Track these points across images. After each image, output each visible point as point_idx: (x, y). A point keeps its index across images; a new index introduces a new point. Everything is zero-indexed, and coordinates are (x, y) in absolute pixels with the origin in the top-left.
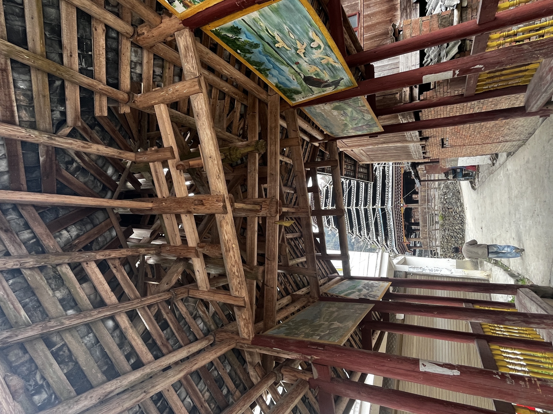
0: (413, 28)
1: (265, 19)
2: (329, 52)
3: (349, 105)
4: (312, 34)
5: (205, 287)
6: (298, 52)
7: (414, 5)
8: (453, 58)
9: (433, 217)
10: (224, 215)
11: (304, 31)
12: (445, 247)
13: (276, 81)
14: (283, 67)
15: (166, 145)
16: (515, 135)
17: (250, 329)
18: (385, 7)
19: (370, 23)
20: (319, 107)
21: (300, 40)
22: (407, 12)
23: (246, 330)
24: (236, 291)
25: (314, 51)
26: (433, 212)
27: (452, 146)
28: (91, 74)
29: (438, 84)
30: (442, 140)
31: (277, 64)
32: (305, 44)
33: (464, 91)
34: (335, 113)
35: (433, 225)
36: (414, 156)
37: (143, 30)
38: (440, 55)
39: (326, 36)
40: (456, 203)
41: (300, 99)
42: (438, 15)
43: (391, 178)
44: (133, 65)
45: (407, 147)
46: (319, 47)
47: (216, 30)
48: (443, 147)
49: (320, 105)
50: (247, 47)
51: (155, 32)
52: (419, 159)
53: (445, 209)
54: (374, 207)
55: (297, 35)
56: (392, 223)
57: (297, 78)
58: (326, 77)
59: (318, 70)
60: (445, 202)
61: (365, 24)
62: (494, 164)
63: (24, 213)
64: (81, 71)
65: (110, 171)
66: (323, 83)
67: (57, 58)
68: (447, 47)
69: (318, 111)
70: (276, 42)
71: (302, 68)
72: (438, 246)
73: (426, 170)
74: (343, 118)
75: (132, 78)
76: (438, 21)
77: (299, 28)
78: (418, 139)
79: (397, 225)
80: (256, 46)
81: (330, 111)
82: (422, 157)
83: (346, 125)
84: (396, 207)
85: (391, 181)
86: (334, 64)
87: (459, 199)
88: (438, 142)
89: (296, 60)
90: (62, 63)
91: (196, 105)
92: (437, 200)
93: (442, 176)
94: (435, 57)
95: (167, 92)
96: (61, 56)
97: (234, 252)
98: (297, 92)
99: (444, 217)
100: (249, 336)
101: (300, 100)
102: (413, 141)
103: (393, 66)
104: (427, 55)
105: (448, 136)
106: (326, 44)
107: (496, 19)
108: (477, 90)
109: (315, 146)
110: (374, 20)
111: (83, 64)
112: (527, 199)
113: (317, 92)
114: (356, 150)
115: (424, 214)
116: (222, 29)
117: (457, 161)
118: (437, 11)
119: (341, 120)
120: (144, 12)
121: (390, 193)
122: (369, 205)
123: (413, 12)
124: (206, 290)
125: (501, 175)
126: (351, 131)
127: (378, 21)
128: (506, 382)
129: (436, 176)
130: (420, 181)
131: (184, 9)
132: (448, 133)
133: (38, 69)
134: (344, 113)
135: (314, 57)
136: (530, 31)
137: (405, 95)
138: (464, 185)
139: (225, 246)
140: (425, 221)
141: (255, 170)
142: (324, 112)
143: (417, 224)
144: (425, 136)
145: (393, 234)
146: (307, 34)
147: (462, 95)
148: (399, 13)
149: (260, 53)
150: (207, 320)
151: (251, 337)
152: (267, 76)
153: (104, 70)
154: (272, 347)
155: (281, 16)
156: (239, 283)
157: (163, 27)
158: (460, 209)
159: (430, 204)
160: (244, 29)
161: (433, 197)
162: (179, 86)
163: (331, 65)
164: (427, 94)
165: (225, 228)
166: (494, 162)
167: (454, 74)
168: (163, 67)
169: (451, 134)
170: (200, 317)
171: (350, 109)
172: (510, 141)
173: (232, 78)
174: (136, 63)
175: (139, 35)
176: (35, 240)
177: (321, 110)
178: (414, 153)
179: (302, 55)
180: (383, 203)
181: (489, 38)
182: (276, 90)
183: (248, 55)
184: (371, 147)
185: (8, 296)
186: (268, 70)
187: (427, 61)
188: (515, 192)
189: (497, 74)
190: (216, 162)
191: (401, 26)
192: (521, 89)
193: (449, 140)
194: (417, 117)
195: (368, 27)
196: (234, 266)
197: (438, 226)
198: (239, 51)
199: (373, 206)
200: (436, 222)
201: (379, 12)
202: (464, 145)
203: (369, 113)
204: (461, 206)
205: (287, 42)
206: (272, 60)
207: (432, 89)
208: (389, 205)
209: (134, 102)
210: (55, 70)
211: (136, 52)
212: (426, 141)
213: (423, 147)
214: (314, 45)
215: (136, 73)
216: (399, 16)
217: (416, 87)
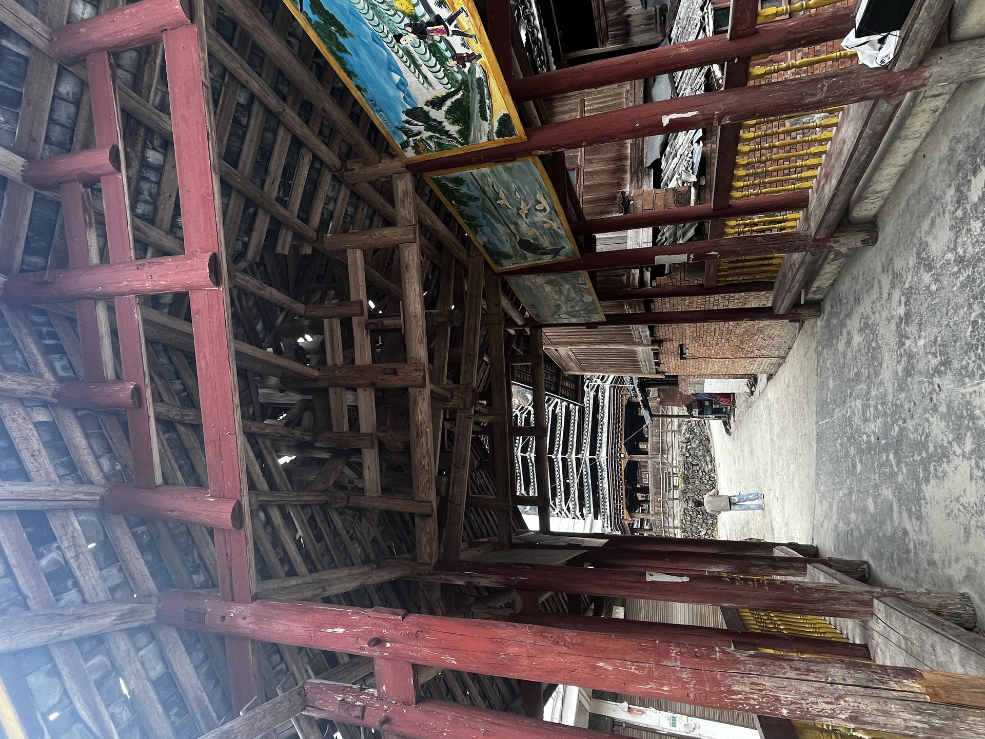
0: (645, 200)
1: (495, 175)
2: (554, 217)
3: (567, 281)
4: (539, 196)
5: (375, 491)
6: (520, 212)
7: (647, 170)
8: (690, 240)
9: (669, 478)
10: (422, 389)
11: (532, 192)
12: (688, 530)
13: (485, 239)
14: (498, 226)
15: (353, 298)
16: (773, 348)
17: (434, 548)
18: (611, 166)
19: (592, 183)
20: (529, 278)
21: (525, 200)
22: (638, 176)
23: (428, 549)
24: (423, 491)
25: (538, 213)
26: (670, 470)
27: (694, 358)
28: (285, 204)
29: (675, 267)
30: (681, 346)
31: (493, 221)
32: (530, 205)
33: (704, 281)
34: (548, 288)
35: (670, 491)
36: (643, 368)
37: (356, 167)
38: (676, 234)
39: (554, 200)
40: (705, 457)
41: (508, 265)
42: (674, 189)
43: (606, 410)
44: (329, 200)
45: (634, 352)
46: (544, 210)
47: (437, 178)
48: (682, 358)
49: (531, 276)
50: (465, 199)
51: (370, 170)
52: (650, 374)
53: (688, 466)
54: (579, 456)
55: (523, 194)
56: (606, 485)
57: (511, 240)
58: (546, 242)
59: (538, 234)
60: (688, 455)
61: (586, 183)
62: (752, 393)
63: (174, 358)
64: (277, 199)
65: (259, 326)
66: (540, 249)
67: (259, 182)
68: (683, 227)
69: (527, 283)
70: (499, 198)
71: (520, 229)
72: (677, 528)
73: (659, 397)
74: (557, 297)
75: (322, 215)
76: (674, 196)
77: (527, 188)
78: (648, 341)
79: (615, 488)
80: (476, 199)
81: (542, 286)
82: (654, 371)
83: (558, 307)
84: (613, 457)
85: (606, 414)
86: (557, 230)
87: (708, 451)
88: (675, 349)
89: (515, 221)
90: (262, 189)
91: (406, 255)
92: (677, 451)
93: (684, 411)
94: (670, 235)
95: (370, 236)
96: (263, 181)
97: (427, 438)
98: (507, 256)
99: (686, 479)
100: (431, 560)
101: (508, 267)
102: (642, 344)
103: (620, 241)
104: (662, 232)
105: (688, 341)
106: (553, 208)
107: (730, 206)
108: (718, 282)
109: (509, 334)
110: (597, 180)
111: (281, 193)
112: (789, 436)
113: (531, 260)
114: (563, 350)
115: (657, 471)
116: (445, 178)
117: (703, 383)
118: (672, 185)
119: (553, 298)
120: (366, 150)
121: (605, 435)
122: (571, 453)
123: (646, 179)
124: (375, 495)
125: (760, 408)
126: (563, 316)
127: (601, 181)
128: (735, 584)
129: (676, 410)
130: (652, 416)
131: (415, 155)
132: (688, 336)
133: (240, 193)
134: (559, 289)
135: (536, 219)
136: (771, 222)
137: (634, 278)
138: (715, 426)
139: (417, 429)
140: (657, 485)
141: (445, 347)
142: (535, 286)
143: (645, 490)
144: (658, 338)
145: (608, 503)
146: (535, 196)
147: (702, 286)
148: (628, 176)
149: (477, 207)
150: (365, 546)
151: (434, 560)
152: (476, 232)
153: (299, 202)
154: (463, 572)
155: (512, 175)
156: (428, 481)
157: (380, 167)
158: (710, 466)
159: (666, 456)
160: (468, 181)
161: (670, 445)
162: (387, 232)
163: (554, 230)
164: (662, 280)
165: (420, 406)
166: (753, 389)
167: (689, 258)
168: (356, 207)
169: (691, 338)
170: (357, 539)
171: (568, 286)
172: (769, 356)
173: (433, 229)
174: (330, 199)
175: (347, 170)
176: (186, 393)
177: (531, 282)
178: (644, 363)
179: (524, 217)
180: (593, 452)
181: (726, 225)
182: (482, 250)
183: (462, 208)
184: (584, 347)
185: (165, 451)
186: (480, 226)
187: (661, 239)
188: (777, 430)
189: (739, 265)
190: (421, 323)
191: (632, 195)
192: (767, 286)
193: (690, 348)
194: (648, 308)
195: (589, 187)
196: (425, 457)
197: (677, 494)
198: (453, 202)
199: (577, 454)
200: (674, 486)
201: (604, 171)
202: (710, 358)
203: (590, 294)
204: (711, 462)
205: (511, 201)
206: (489, 216)
207: (667, 275)
208: (603, 456)
209: (322, 243)
210: (259, 197)
211: (333, 186)
212: (659, 346)
213: (656, 355)
214: (538, 207)
215: (328, 210)
216: (629, 180)
217: (648, 270)
